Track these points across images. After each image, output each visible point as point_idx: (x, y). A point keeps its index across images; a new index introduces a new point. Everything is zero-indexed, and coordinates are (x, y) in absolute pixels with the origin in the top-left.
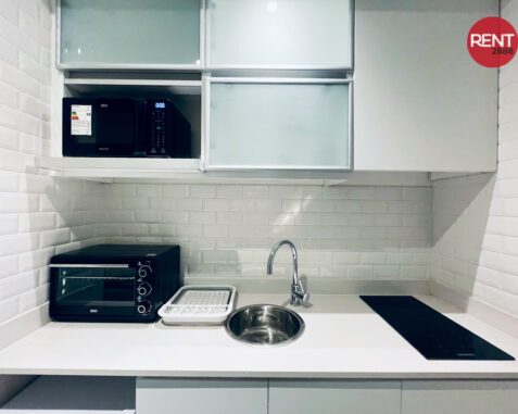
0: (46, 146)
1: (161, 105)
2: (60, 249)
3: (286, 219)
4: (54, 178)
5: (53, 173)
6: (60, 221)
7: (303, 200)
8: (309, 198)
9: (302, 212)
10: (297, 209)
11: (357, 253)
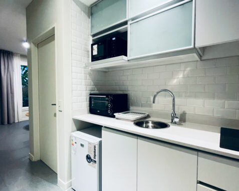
0: (88, 60)
1: (114, 39)
2: (92, 92)
3: (175, 81)
4: (91, 70)
5: (90, 68)
6: (92, 84)
7: (184, 71)
8: (189, 69)
9: (183, 77)
10: (181, 76)
11: (223, 101)
